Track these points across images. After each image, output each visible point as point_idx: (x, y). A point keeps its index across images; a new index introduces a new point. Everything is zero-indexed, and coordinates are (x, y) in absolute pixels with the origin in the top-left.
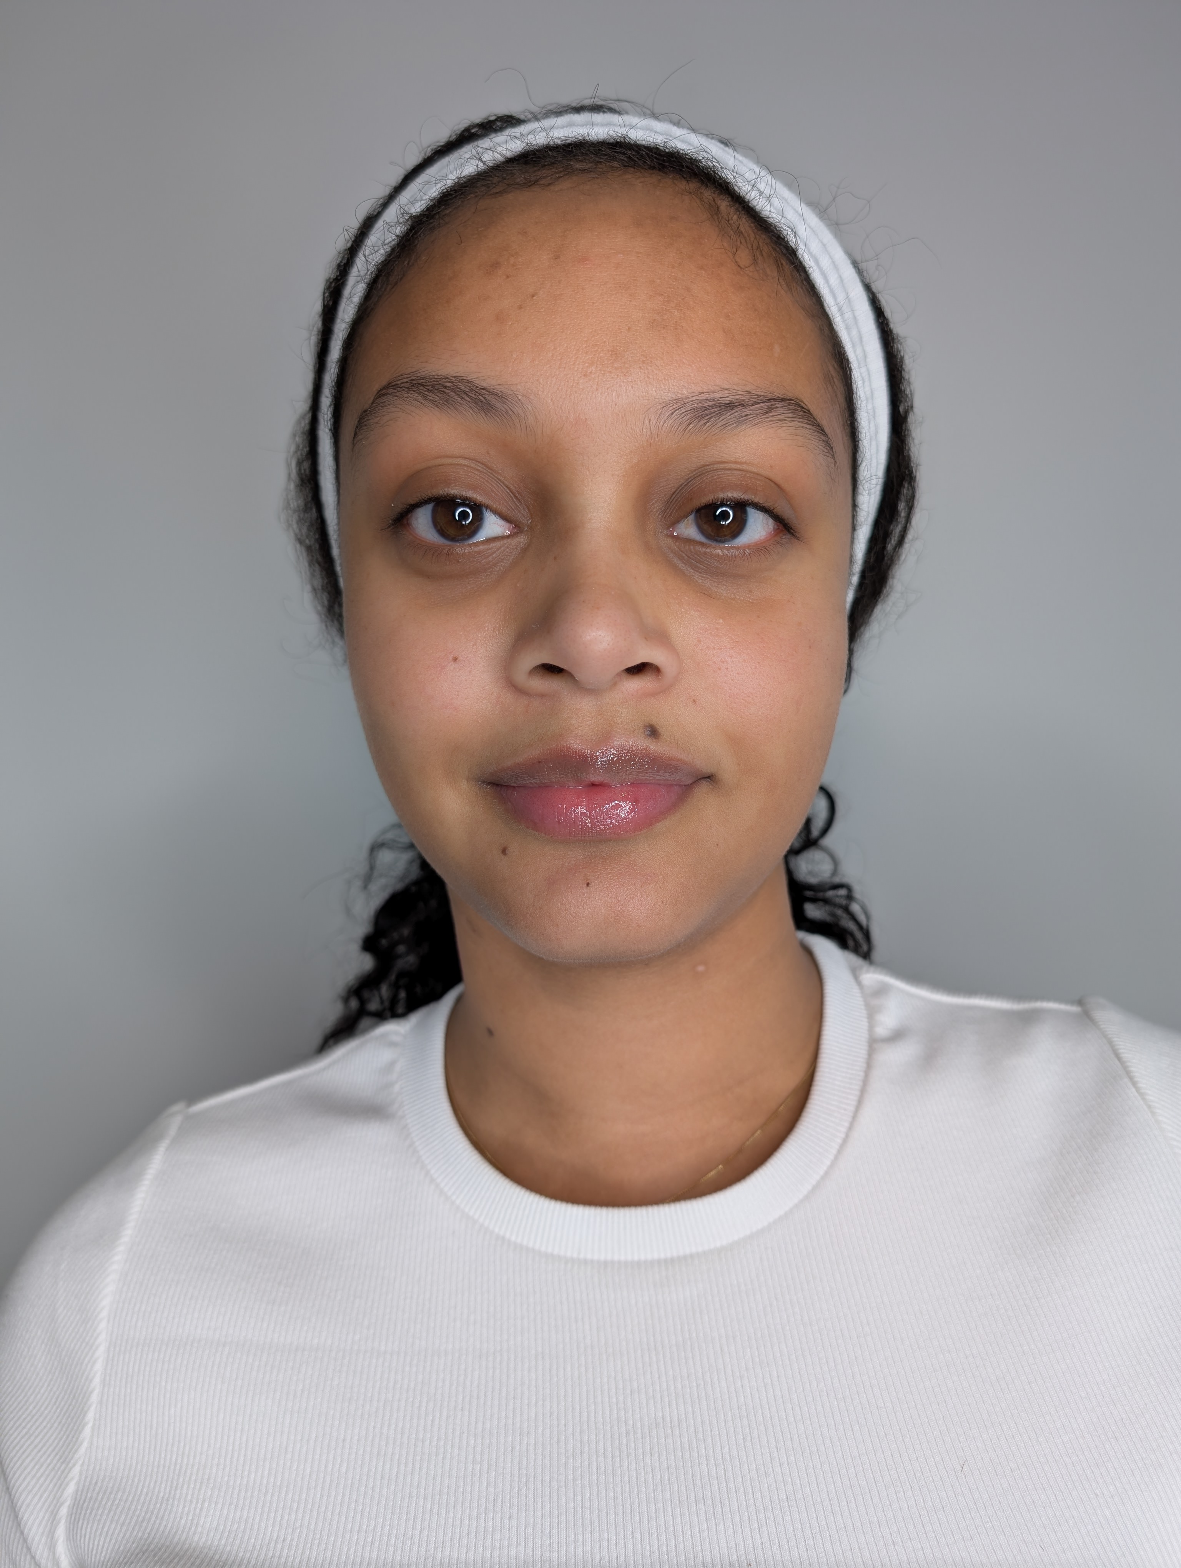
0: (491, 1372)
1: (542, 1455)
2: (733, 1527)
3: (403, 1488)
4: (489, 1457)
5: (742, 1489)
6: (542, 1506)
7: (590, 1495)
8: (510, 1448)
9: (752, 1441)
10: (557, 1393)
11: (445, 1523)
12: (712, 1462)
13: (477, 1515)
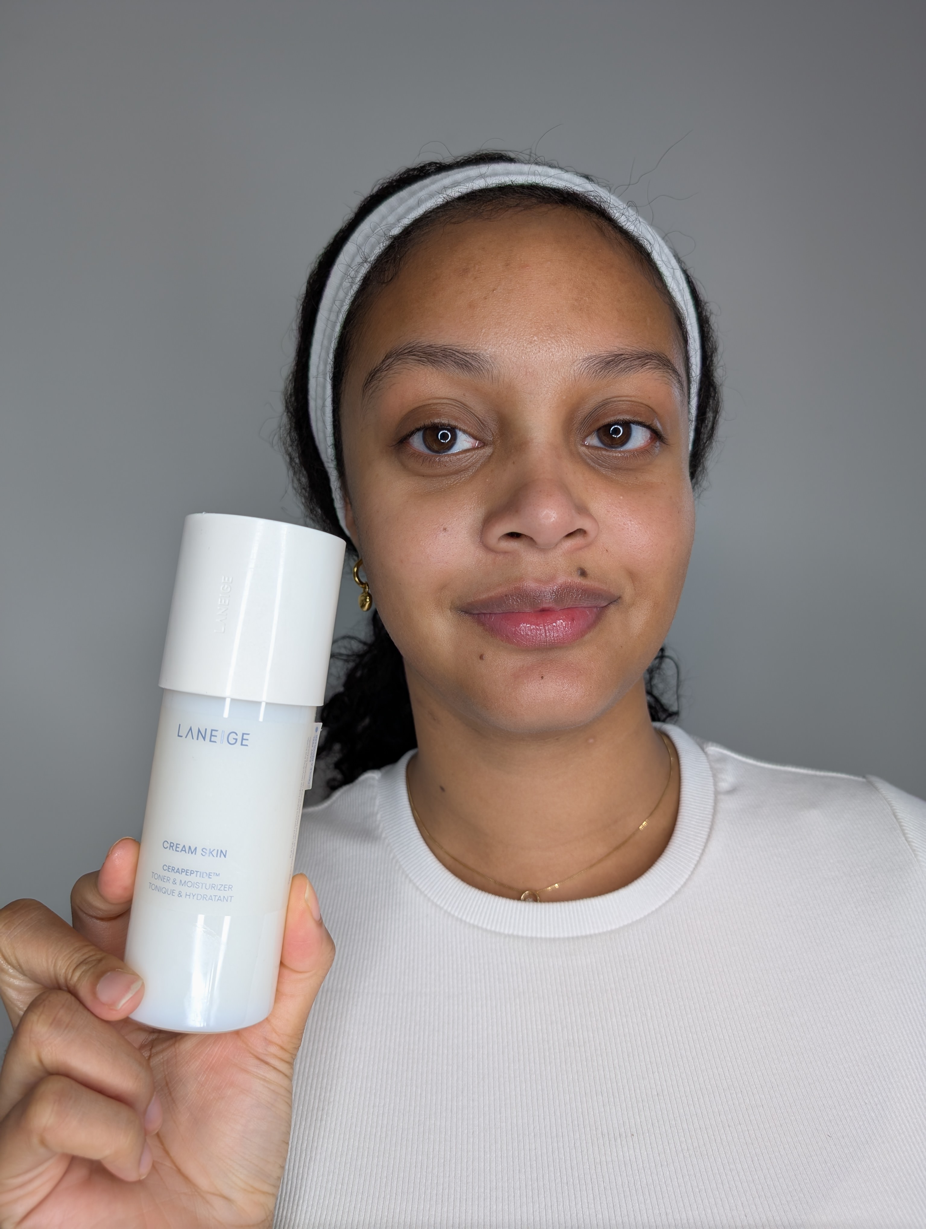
0: (456, 1007)
1: (493, 1060)
2: (621, 1110)
3: (401, 1080)
4: (457, 1061)
5: (627, 1087)
6: (494, 1093)
7: (526, 1087)
8: (471, 1056)
9: (633, 1057)
10: (501, 1022)
11: (430, 1103)
12: (607, 1069)
13: (452, 1098)
